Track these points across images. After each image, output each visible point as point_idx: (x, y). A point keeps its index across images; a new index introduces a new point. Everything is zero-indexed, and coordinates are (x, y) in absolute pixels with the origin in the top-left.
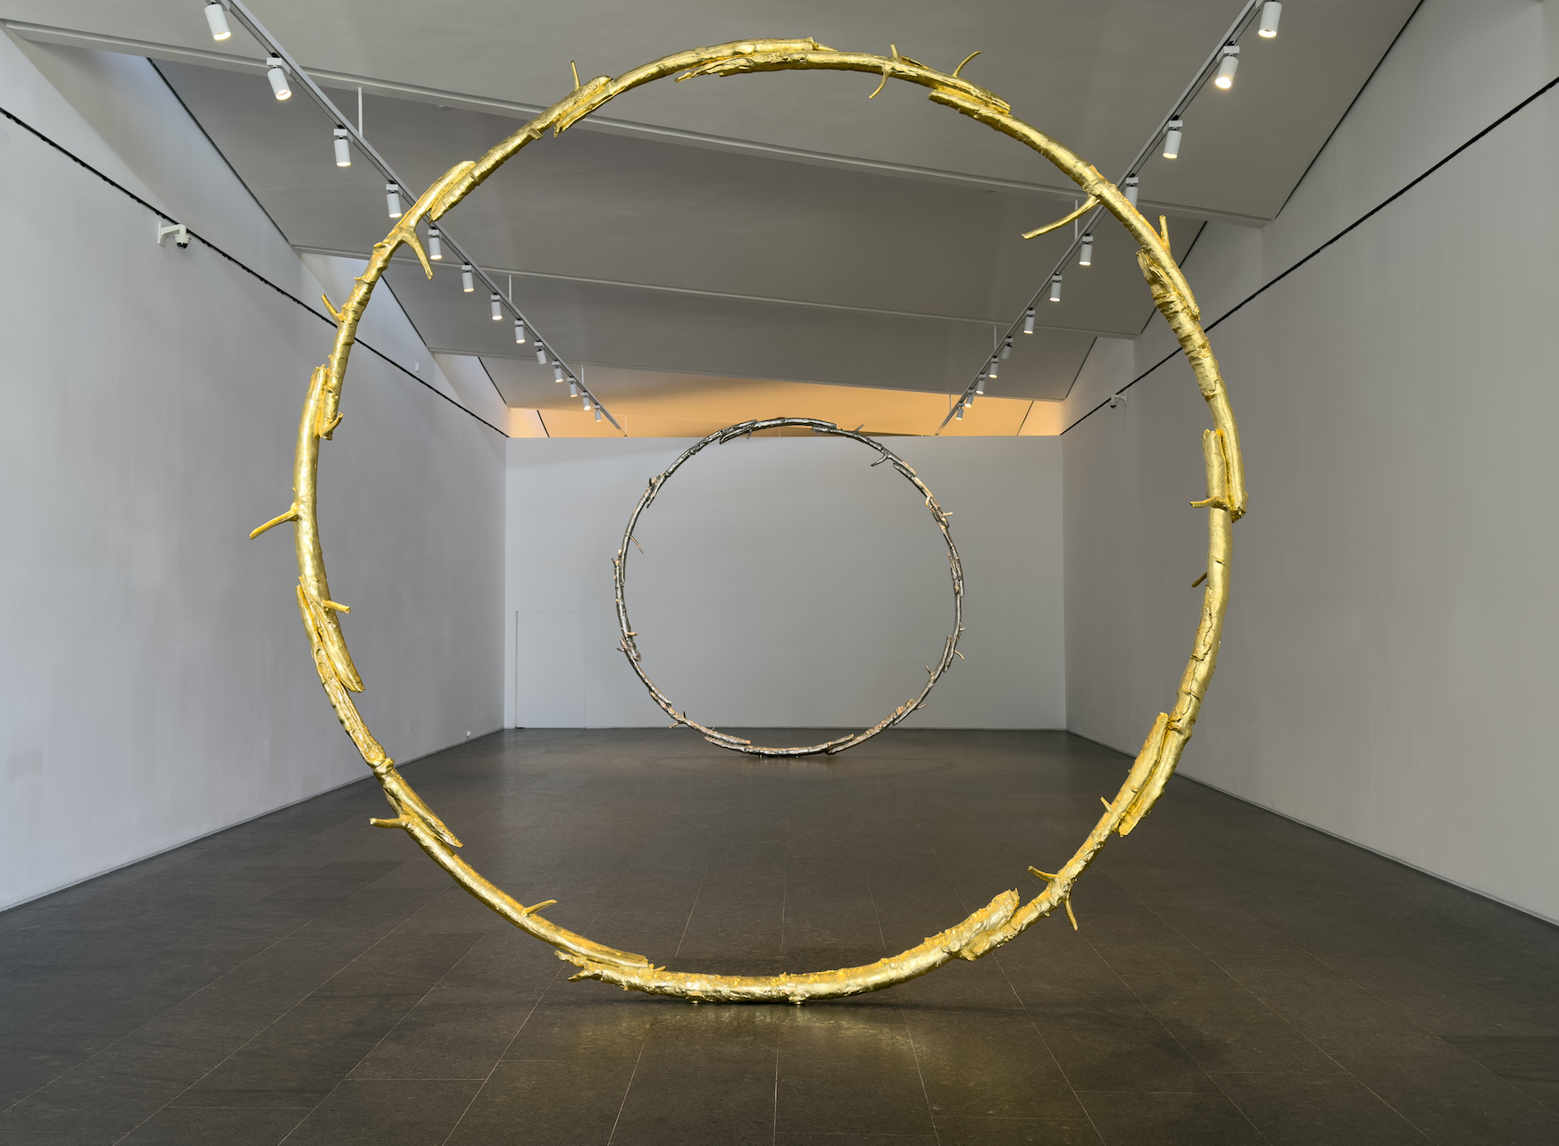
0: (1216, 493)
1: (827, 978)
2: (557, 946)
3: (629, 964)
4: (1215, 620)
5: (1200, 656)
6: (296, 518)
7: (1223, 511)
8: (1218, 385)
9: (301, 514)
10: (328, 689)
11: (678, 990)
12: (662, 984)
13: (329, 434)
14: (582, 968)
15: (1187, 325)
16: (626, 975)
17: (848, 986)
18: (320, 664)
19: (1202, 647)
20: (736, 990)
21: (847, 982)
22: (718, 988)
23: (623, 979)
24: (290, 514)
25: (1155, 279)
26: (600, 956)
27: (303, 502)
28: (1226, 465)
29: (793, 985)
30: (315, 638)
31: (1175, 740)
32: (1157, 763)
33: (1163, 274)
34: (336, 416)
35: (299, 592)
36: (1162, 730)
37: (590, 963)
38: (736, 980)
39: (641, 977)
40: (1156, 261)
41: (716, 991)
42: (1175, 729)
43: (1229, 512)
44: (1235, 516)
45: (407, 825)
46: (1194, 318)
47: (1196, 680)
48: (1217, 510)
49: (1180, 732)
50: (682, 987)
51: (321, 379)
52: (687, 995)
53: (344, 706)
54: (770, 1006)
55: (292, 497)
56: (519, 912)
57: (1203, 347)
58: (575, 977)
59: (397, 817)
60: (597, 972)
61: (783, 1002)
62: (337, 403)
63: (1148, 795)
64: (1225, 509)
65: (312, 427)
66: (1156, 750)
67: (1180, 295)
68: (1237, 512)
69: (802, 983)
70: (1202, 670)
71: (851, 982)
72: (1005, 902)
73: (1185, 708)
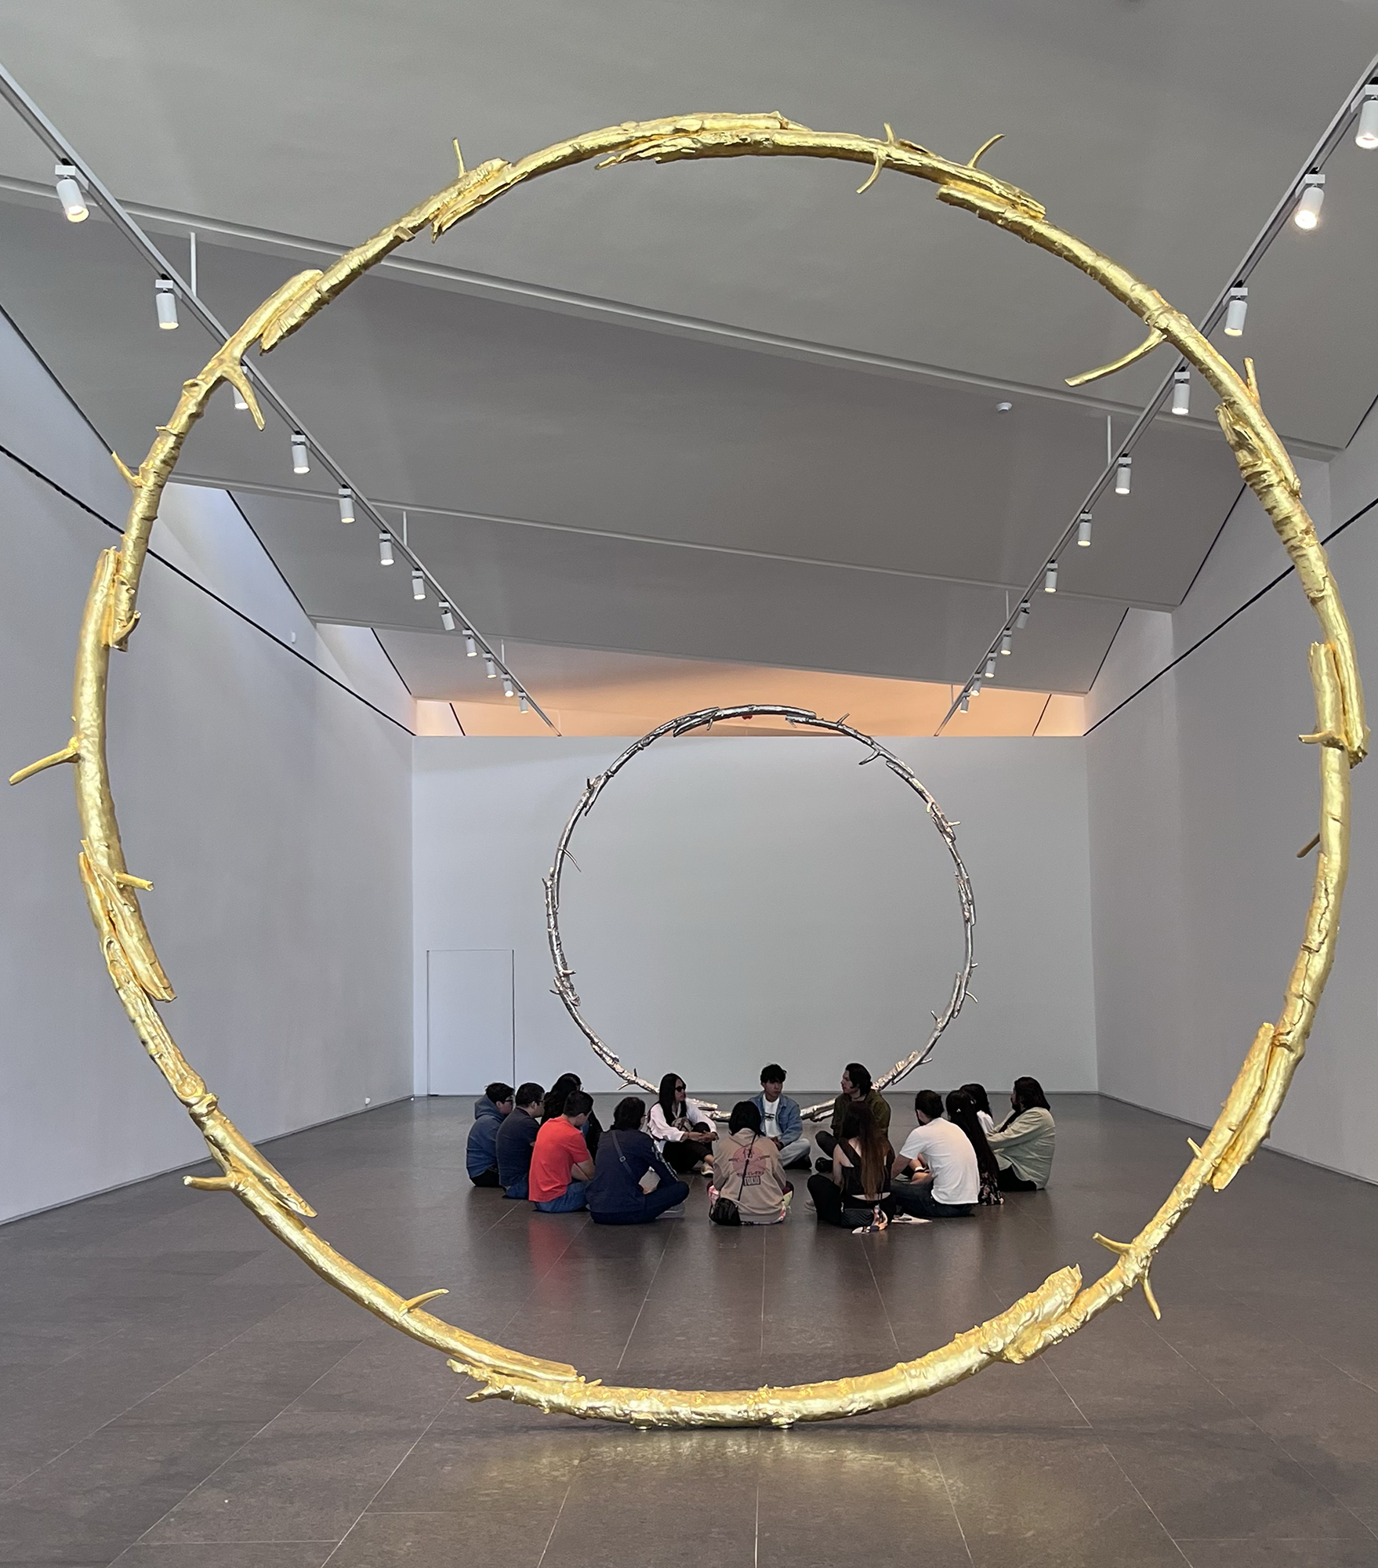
0: (1329, 726)
1: (824, 1392)
2: (450, 1352)
3: (550, 1377)
4: (1331, 898)
5: (1314, 946)
6: (76, 759)
7: (1338, 752)
8: (1328, 584)
9: (83, 752)
10: (124, 997)
11: (618, 1412)
12: (597, 1404)
13: (123, 642)
14: (485, 1383)
15: (1285, 504)
16: (546, 1392)
17: (852, 1402)
18: (112, 962)
19: (1316, 933)
20: (699, 1410)
21: (851, 1396)
22: (675, 1409)
23: (543, 1398)
24: (69, 752)
25: (1242, 443)
26: (511, 1367)
27: (87, 736)
28: (1341, 691)
29: (777, 1401)
30: (106, 927)
31: (1283, 1060)
32: (1261, 1091)
33: (1252, 435)
34: (131, 617)
35: (82, 862)
36: (1267, 1046)
37: (495, 1375)
38: (699, 1396)
39: (568, 1394)
40: (1242, 417)
41: (672, 1413)
42: (1284, 1045)
43: (1346, 753)
44: (1354, 759)
45: (237, 1187)
46: (1294, 494)
47: (1310, 978)
48: (1331, 750)
49: (1290, 1049)
50: (625, 1407)
51: (111, 567)
52: (631, 1419)
53: (147, 1020)
54: (745, 1432)
55: (71, 728)
56: (396, 1307)
57: (1307, 532)
58: (475, 1395)
59: (224, 1175)
60: (507, 1388)
61: (765, 1425)
62: (133, 600)
63: (1250, 1134)
64: (1342, 748)
65: (98, 632)
66: (1259, 1073)
67: (1275, 463)
68: (1356, 754)
69: (789, 1399)
70: (1317, 963)
71: (857, 1396)
72: (1062, 1283)
73: (1296, 1016)
